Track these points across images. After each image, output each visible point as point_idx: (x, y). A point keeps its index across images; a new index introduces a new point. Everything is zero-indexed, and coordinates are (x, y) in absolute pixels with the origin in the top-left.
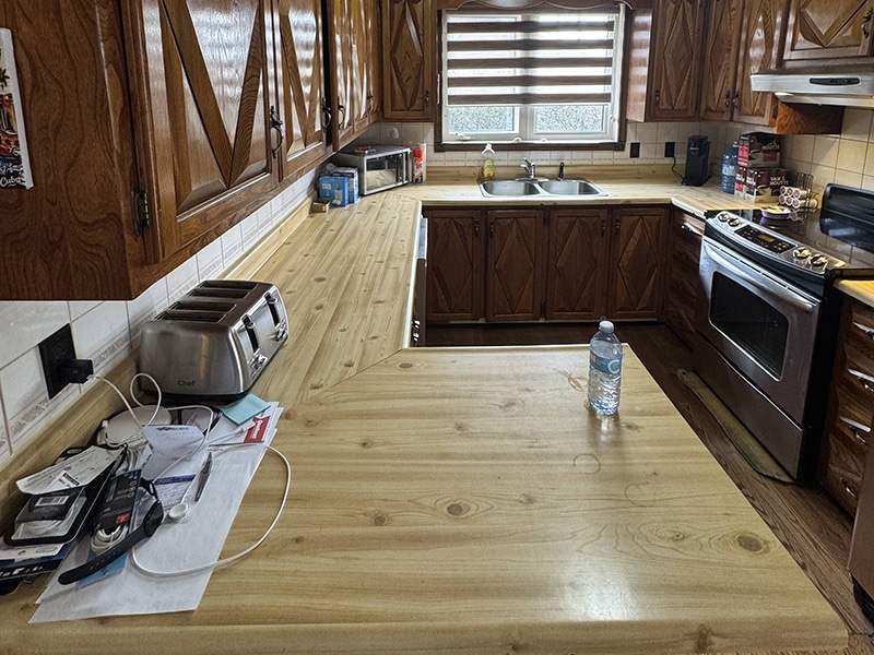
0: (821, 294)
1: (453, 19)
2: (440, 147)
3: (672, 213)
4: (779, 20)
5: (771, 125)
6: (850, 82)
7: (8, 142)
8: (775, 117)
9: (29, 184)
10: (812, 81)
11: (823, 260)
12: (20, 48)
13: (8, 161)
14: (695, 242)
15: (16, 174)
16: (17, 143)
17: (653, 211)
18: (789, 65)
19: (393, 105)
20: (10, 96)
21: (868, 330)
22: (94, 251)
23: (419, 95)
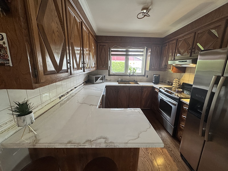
0: (178, 102)
1: (112, 49)
2: (109, 75)
3: (153, 88)
4: (174, 51)
5: (172, 71)
6: (186, 61)
7: (6, 57)
8: (173, 69)
9: (11, 65)
10: (179, 62)
11: (179, 95)
12: (8, 37)
13: (6, 60)
14: (157, 93)
15: (8, 63)
16: (8, 57)
17: (150, 88)
18: (176, 59)
19: (100, 66)
20: (6, 47)
21: (185, 108)
22: (25, 79)
23: (105, 64)
